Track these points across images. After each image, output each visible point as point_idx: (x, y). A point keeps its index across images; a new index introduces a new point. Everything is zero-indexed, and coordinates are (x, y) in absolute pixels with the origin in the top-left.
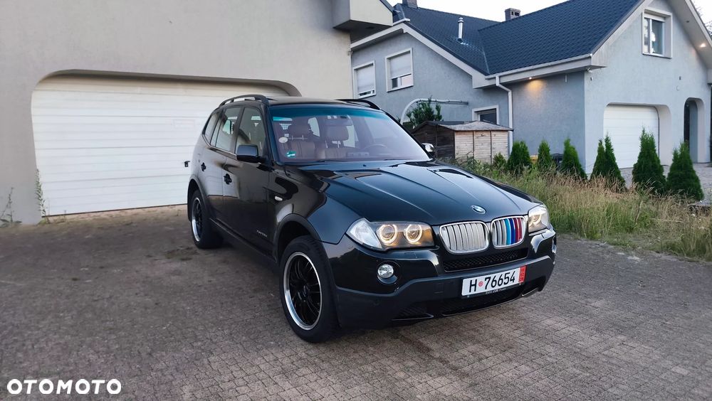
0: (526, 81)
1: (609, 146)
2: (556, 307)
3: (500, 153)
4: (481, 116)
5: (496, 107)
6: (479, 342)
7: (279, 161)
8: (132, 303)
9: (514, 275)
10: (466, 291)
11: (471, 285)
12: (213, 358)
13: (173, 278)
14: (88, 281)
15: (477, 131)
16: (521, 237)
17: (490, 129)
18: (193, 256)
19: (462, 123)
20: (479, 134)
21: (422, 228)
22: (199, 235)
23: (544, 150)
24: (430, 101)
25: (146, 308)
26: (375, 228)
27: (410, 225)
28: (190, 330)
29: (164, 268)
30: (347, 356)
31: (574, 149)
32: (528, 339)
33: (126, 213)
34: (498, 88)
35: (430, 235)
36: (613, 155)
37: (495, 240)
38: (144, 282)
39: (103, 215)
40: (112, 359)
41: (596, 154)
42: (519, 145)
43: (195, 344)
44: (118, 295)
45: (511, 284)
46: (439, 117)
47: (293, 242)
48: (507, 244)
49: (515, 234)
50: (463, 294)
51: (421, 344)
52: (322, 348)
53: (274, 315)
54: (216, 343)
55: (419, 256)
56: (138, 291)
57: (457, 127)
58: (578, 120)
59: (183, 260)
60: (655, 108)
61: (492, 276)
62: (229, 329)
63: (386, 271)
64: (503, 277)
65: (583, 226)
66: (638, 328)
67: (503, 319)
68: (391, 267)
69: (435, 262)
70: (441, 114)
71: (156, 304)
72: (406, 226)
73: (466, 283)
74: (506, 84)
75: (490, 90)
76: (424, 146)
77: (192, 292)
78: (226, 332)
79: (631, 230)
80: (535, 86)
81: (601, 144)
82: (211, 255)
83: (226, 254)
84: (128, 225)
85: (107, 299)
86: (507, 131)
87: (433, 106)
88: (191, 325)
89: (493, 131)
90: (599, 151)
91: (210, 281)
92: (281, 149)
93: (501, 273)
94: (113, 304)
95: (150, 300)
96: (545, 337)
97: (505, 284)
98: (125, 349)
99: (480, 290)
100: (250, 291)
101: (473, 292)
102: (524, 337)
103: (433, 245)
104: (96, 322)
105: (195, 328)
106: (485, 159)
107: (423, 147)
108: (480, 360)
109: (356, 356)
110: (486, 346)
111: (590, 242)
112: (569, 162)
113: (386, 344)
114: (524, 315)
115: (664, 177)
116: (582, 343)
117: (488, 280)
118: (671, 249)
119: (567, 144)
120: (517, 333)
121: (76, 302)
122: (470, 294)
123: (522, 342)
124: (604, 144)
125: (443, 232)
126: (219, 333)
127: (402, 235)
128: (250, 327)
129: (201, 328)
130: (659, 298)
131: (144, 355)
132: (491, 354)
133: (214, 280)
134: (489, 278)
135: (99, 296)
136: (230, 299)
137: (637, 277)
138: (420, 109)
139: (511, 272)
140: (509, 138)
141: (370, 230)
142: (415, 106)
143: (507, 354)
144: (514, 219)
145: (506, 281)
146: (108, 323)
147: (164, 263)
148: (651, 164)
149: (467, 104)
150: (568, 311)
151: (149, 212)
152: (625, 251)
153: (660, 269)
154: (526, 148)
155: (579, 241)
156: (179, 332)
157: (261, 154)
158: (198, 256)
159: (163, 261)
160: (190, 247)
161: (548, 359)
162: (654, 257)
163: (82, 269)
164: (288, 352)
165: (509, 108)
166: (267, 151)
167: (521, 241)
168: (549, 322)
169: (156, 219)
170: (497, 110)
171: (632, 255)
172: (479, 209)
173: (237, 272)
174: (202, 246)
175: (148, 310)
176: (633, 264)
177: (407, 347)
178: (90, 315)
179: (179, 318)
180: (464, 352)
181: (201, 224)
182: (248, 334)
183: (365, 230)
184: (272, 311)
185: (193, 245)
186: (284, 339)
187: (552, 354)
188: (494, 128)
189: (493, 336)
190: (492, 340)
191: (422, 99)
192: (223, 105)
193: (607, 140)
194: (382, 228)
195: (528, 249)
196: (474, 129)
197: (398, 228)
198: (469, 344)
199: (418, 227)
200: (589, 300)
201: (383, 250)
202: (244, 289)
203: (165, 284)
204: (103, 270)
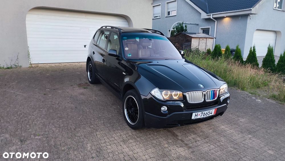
0: (223, 18)
1: (254, 50)
3: (209, 48)
4: (203, 31)
5: (210, 27)
6: (196, 134)
8: (67, 106)
9: (212, 112)
10: (193, 117)
11: (196, 115)
12: (98, 133)
13: (81, 96)
14: (49, 95)
15: (201, 38)
16: (216, 97)
17: (206, 37)
18: (88, 87)
19: (195, 34)
20: (202, 39)
21: (179, 93)
22: (91, 79)
23: (227, 49)
24: (183, 23)
25: (72, 109)
26: (161, 92)
27: (175, 92)
28: (89, 120)
29: (78, 91)
30: (147, 136)
31: (240, 49)
32: (214, 134)
33: (61, 65)
34: (211, 19)
35: (182, 95)
36: (256, 53)
37: (206, 98)
38: (70, 97)
39: (53, 65)
40: (61, 130)
41: (249, 53)
42: (217, 46)
43: (91, 127)
44: (61, 103)
45: (210, 115)
48: (211, 100)
49: (214, 95)
50: (192, 118)
51: (174, 133)
52: (138, 132)
53: (120, 116)
54: (98, 126)
55: (177, 103)
56: (68, 101)
57: (193, 36)
58: (243, 35)
59: (85, 88)
60: (275, 32)
62: (103, 121)
63: (164, 108)
64: (208, 113)
65: (240, 85)
66: (257, 132)
68: (166, 107)
69: (182, 105)
70: (187, 29)
71: (76, 108)
72: (173, 92)
73: (194, 114)
74: (214, 18)
75: (208, 20)
77: (89, 103)
78: (102, 122)
79: (258, 87)
80: (227, 20)
81: (251, 48)
82: (95, 87)
83: (101, 86)
84: (62, 70)
85: (57, 104)
86: (213, 38)
87: (184, 25)
88: (89, 118)
90: (250, 51)
92: (126, 53)
93: (207, 111)
94: (60, 106)
95: (73, 105)
96: (221, 133)
97: (208, 115)
98: (65, 126)
99: (199, 117)
100: (110, 104)
101: (196, 118)
103: (183, 99)
104: (54, 114)
105: (91, 119)
106: (203, 49)
108: (196, 141)
109: (150, 136)
110: (198, 136)
112: (237, 54)
114: (213, 123)
115: (275, 64)
116: (235, 137)
118: (274, 97)
119: (237, 47)
121: (46, 104)
123: (212, 135)
124: (252, 49)
125: (187, 94)
126: (100, 122)
127: (171, 95)
128: (111, 120)
129: (93, 119)
130: (266, 119)
131: (72, 129)
132: (200, 139)
133: (96, 98)
134: (203, 113)
135: (54, 102)
136: (103, 108)
137: (259, 109)
138: (179, 26)
139: (211, 110)
140: (213, 41)
142: (177, 25)
143: (206, 140)
146: (58, 115)
148: (271, 59)
149: (198, 25)
150: (231, 123)
152: (255, 97)
153: (268, 106)
154: (220, 47)
156: (85, 121)
158: (90, 87)
159: (77, 88)
161: (221, 143)
162: (267, 101)
163: (47, 90)
164: (125, 132)
165: (214, 28)
167: (216, 98)
169: (73, 68)
170: (210, 29)
171: (258, 100)
172: (201, 86)
173: (105, 95)
174: (92, 83)
175: (73, 110)
176: (258, 103)
177: (169, 134)
178: (52, 111)
179: (85, 114)
180: (190, 138)
181: (92, 74)
182: (110, 123)
183: (157, 92)
184: (119, 114)
185: (88, 82)
186: (123, 127)
187: (223, 141)
188: (208, 37)
189: (202, 132)
190: (201, 133)
191: (179, 22)
192: (102, 28)
193: (254, 47)
194: (164, 92)
195: (218, 101)
196: (200, 37)
197: (170, 92)
198: (192, 134)
199: (177, 93)
200: (239, 118)
201: (164, 101)
202: (108, 103)
203: (78, 99)
204: (54, 90)
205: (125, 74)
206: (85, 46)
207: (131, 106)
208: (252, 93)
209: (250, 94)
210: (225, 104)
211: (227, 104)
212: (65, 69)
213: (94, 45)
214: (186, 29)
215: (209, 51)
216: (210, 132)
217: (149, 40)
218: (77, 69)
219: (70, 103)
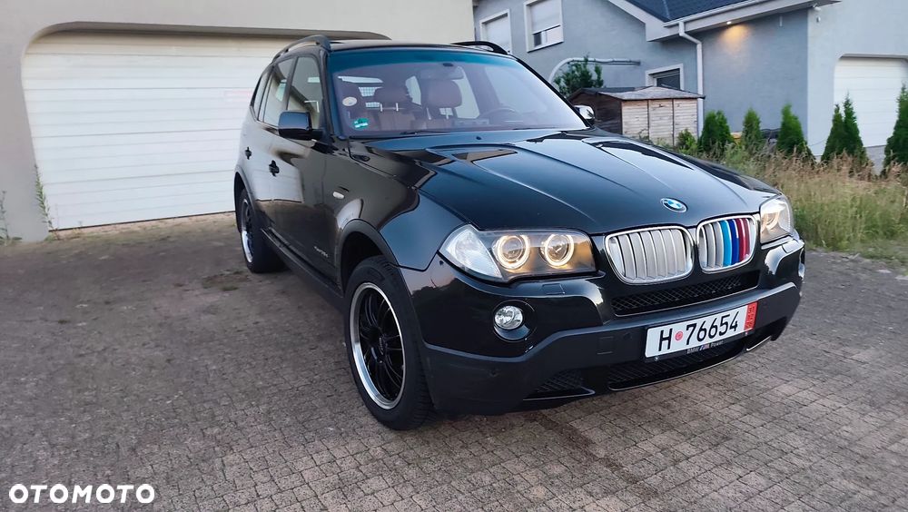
0: (723, 28)
1: (849, 113)
2: (794, 362)
3: (686, 130)
4: (658, 80)
5: (680, 66)
6: (671, 428)
7: (342, 135)
8: (133, 359)
9: (737, 317)
10: (652, 349)
11: (662, 339)
12: (231, 457)
13: (204, 318)
14: (81, 324)
15: (653, 100)
16: (748, 252)
17: (672, 96)
18: (242, 285)
19: (632, 89)
20: (656, 104)
21: (575, 241)
22: (252, 255)
23: (751, 122)
24: (586, 61)
26: (489, 243)
27: (553, 236)
28: (207, 405)
29: (195, 302)
30: (450, 454)
31: (796, 119)
32: (756, 421)
33: (165, 223)
34: (682, 38)
35: (588, 252)
36: (855, 125)
37: (703, 258)
38: (160, 325)
39: (135, 227)
40: (73, 459)
41: (830, 126)
42: (714, 117)
43: (208, 432)
44: (117, 347)
45: (731, 333)
46: (600, 83)
47: (360, 267)
48: (725, 265)
49: (738, 246)
50: (648, 354)
51: (575, 431)
52: (410, 439)
53: (342, 379)
54: (240, 429)
55: (568, 289)
56: (147, 339)
57: (626, 95)
58: (799, 79)
59: (226, 290)
60: (906, 60)
61: (699, 322)
62: (269, 403)
63: (509, 317)
64: (718, 323)
65: (819, 230)
67: (708, 385)
68: (517, 310)
69: (597, 298)
70: (602, 78)
71: (169, 361)
72: (545, 238)
73: (653, 335)
74: (693, 33)
75: (671, 43)
76: (578, 109)
77: (225, 341)
78: (263, 408)
80: (735, 34)
81: (837, 109)
82: (268, 282)
83: (289, 280)
84: (163, 239)
85: (99, 352)
86: (696, 99)
87: (591, 68)
88: (211, 396)
89: (677, 99)
90: (834, 121)
91: (257, 323)
92: (346, 116)
93: (715, 317)
94: (105, 360)
95: (161, 354)
96: (782, 416)
97: (721, 334)
98: (98, 440)
99: (678, 346)
100: (311, 338)
101: (665, 351)
102: (747, 418)
103: (594, 269)
104: (70, 391)
105: (216, 403)
107: (577, 111)
108: (676, 462)
109: (465, 454)
110: (684, 434)
111: (832, 254)
112: (790, 138)
113: (516, 431)
114: (743, 378)
116: (850, 429)
117: (691, 329)
119: (786, 113)
120: (736, 410)
121: (52, 358)
122: (661, 353)
123: (746, 427)
124: (842, 111)
125: (609, 246)
126: (251, 411)
127: (538, 253)
128: (302, 399)
129: (225, 402)
131: (124, 451)
132: (693, 451)
133: (261, 320)
134: (694, 325)
135: (88, 348)
136: (280, 352)
138: (573, 72)
139: (732, 313)
140: (697, 109)
141: (481, 246)
142: (567, 69)
143: (722, 450)
144: (737, 220)
145: (722, 329)
146: (86, 393)
147: (197, 296)
149: (638, 63)
150: (817, 370)
151: (197, 221)
152: (890, 267)
154: (725, 121)
155: (814, 253)
156: (190, 409)
157: (316, 126)
158: (248, 285)
159: (197, 292)
160: (238, 270)
161: (796, 461)
163: (78, 306)
164: (353, 446)
165: (698, 67)
166: (326, 123)
167: (748, 258)
168: (786, 389)
169: (204, 231)
170: (681, 71)
172: (675, 204)
173: (299, 308)
174: (255, 269)
175: (153, 371)
176: (906, 287)
177: (551, 436)
178: (65, 380)
179: (197, 384)
180: (647, 447)
182: (297, 411)
183: (471, 246)
184: (341, 372)
187: (802, 451)
188: (678, 96)
189: (696, 416)
190: (695, 424)
191: (575, 59)
193: (847, 104)
194: (503, 240)
195: (759, 271)
196: (649, 98)
197: (530, 238)
198: (655, 432)
199: (567, 239)
200: (847, 349)
201: (504, 280)
202: (305, 335)
203: (189, 328)
204: (107, 306)
205: (342, 196)
207: (376, 331)
208: (872, 257)
209: (868, 260)
210: (791, 285)
211: (797, 280)
212: (173, 235)
214: (599, 78)
215: (685, 137)
216: (737, 415)
217: (445, 65)
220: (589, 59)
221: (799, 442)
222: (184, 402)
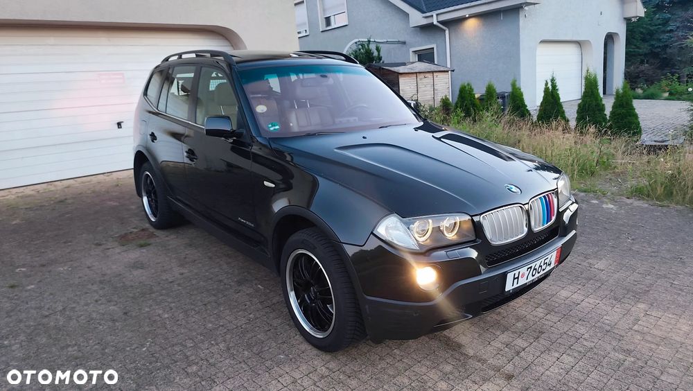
0: (464, 19)
1: (554, 86)
2: (563, 274)
3: (446, 96)
4: (418, 56)
5: (434, 46)
6: (507, 329)
7: (260, 136)
8: (94, 315)
10: (509, 287)
11: (514, 279)
12: (218, 389)
13: (137, 273)
14: (29, 288)
15: (420, 73)
16: (554, 213)
17: (431, 70)
18: (152, 241)
19: (404, 64)
20: (422, 76)
21: (460, 219)
22: (154, 215)
23: (490, 92)
24: (369, 41)
25: (114, 321)
27: (448, 218)
28: (177, 348)
29: (121, 259)
30: (373, 366)
31: (520, 89)
32: (555, 319)
33: (55, 186)
34: (436, 26)
36: (558, 95)
37: (532, 223)
38: (101, 282)
41: (543, 94)
42: (465, 87)
43: (189, 371)
44: (74, 305)
45: (548, 269)
46: (380, 59)
48: (543, 225)
49: (549, 211)
50: (507, 289)
51: (448, 338)
54: (213, 365)
55: (460, 254)
56: (97, 296)
57: (401, 69)
59: (141, 246)
60: (579, 43)
61: (533, 265)
62: (225, 341)
64: (542, 264)
66: (651, 292)
69: (474, 254)
70: (381, 54)
71: (125, 313)
72: (444, 219)
73: (510, 277)
74: (443, 23)
75: (428, 29)
77: (164, 292)
78: (222, 346)
79: (592, 173)
80: (472, 24)
81: (547, 84)
82: (173, 237)
84: (61, 201)
85: (61, 311)
86: (446, 71)
87: (373, 47)
88: (175, 340)
89: (436, 72)
90: (544, 92)
91: (182, 274)
92: (261, 120)
93: (541, 260)
94: (70, 318)
95: (115, 308)
96: (567, 313)
97: (544, 270)
99: (522, 282)
100: (232, 284)
101: (515, 286)
102: (549, 317)
103: (474, 238)
104: (54, 349)
105: (183, 345)
106: (429, 101)
108: (518, 353)
109: (383, 364)
110: (516, 332)
112: (515, 102)
115: (606, 115)
116: (608, 318)
117: (529, 270)
118: (638, 193)
119: (514, 85)
120: (540, 312)
121: (21, 321)
122: (513, 287)
123: (550, 323)
124: (550, 85)
126: (214, 349)
127: (438, 230)
128: (249, 336)
129: (190, 344)
130: (653, 252)
132: (525, 344)
133: (185, 271)
135: (49, 309)
136: (214, 298)
137: (621, 228)
139: (549, 256)
140: (449, 78)
141: (403, 228)
142: (355, 48)
143: (542, 341)
144: (548, 195)
146: (70, 349)
147: (119, 253)
148: (594, 103)
149: (404, 43)
152: (596, 198)
153: (638, 217)
154: (472, 90)
156: (164, 353)
157: (236, 128)
158: (158, 240)
159: (117, 250)
160: (144, 227)
161: (585, 343)
162: (627, 204)
163: (18, 270)
164: (304, 368)
165: (446, 47)
166: (242, 123)
167: (554, 218)
168: (564, 293)
169: (94, 192)
170: (435, 49)
171: (607, 204)
172: (514, 189)
173: (211, 258)
174: (159, 226)
175: (117, 324)
176: (611, 213)
178: (44, 340)
179: (159, 331)
180: (497, 344)
181: (156, 201)
182: (249, 347)
183: (396, 228)
184: (268, 310)
185: (148, 225)
186: (294, 349)
187: (586, 336)
188: (436, 70)
189: (518, 319)
190: (519, 325)
191: (360, 40)
192: (167, 60)
193: (553, 80)
194: (417, 225)
195: (560, 225)
196: (417, 71)
197: (433, 222)
198: (498, 333)
199: (455, 220)
200: (590, 260)
201: (420, 251)
202: (225, 281)
203: (128, 283)
204: (44, 269)
205: (273, 186)
206: (119, 125)
207: (307, 281)
208: (585, 192)
209: (583, 194)
210: (574, 232)
212: (68, 197)
213: (150, 112)
215: (445, 104)
216: (542, 315)
217: (321, 76)
218: (108, 192)
219: (103, 300)
220: (371, 40)
221: (582, 330)
222: (157, 348)
